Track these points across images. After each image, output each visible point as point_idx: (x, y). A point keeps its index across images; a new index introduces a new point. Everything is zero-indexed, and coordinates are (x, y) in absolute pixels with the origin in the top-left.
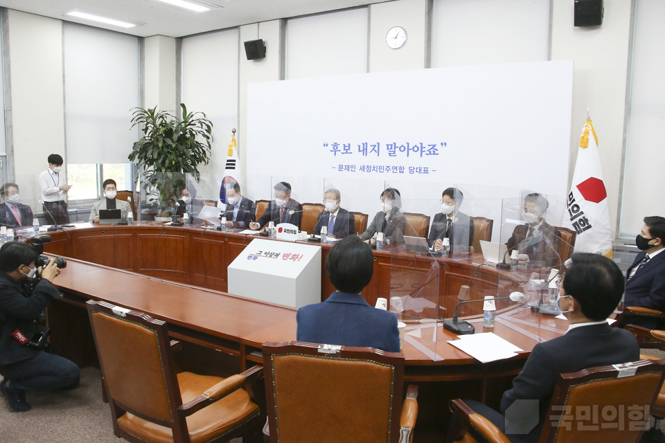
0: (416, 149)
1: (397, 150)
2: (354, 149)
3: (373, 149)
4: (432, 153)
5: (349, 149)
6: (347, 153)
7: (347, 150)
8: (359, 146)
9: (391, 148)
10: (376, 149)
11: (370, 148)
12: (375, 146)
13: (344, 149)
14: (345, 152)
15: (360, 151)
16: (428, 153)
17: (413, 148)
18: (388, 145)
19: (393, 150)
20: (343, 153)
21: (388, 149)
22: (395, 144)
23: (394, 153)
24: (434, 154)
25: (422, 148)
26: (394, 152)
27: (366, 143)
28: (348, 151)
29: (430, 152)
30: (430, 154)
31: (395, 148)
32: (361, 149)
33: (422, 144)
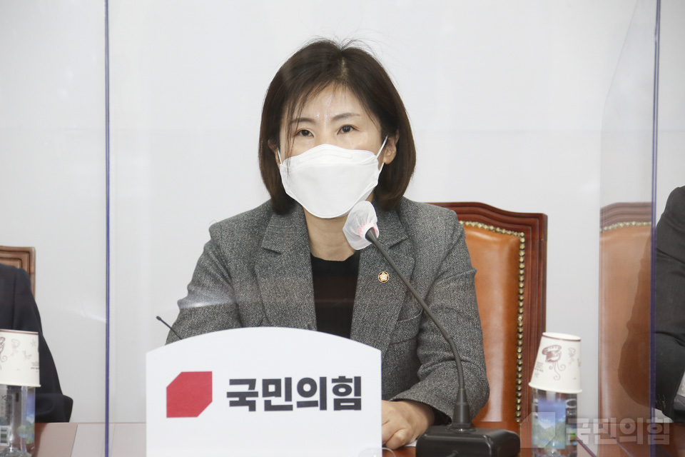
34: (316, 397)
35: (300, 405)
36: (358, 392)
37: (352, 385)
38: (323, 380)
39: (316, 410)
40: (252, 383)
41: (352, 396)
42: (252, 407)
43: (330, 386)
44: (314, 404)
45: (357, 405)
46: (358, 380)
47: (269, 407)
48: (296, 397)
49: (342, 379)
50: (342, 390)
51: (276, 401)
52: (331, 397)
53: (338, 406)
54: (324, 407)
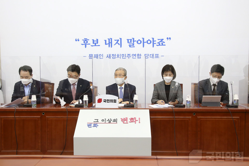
0: (149, 42)
1: (135, 43)
2: (101, 42)
3: (117, 43)
5: (97, 43)
6: (95, 45)
7: (95, 44)
8: (106, 41)
9: (131, 42)
10: (119, 42)
11: (114, 42)
12: (118, 40)
13: (93, 43)
14: (94, 45)
15: (106, 44)
16: (158, 44)
17: (147, 41)
18: (128, 40)
19: (132, 43)
20: (92, 46)
21: (128, 42)
22: (133, 39)
24: (162, 45)
25: (153, 41)
26: (133, 44)
27: (111, 39)
28: (97, 44)
29: (160, 44)
30: (160, 45)
31: (134, 41)
32: (107, 42)
33: (153, 39)
39: (112, 103)
40: (106, 100)
42: (106, 102)
43: (113, 100)
45: (116, 102)
46: (116, 100)
47: (107, 102)
48: (110, 101)
51: (108, 102)
53: (114, 102)
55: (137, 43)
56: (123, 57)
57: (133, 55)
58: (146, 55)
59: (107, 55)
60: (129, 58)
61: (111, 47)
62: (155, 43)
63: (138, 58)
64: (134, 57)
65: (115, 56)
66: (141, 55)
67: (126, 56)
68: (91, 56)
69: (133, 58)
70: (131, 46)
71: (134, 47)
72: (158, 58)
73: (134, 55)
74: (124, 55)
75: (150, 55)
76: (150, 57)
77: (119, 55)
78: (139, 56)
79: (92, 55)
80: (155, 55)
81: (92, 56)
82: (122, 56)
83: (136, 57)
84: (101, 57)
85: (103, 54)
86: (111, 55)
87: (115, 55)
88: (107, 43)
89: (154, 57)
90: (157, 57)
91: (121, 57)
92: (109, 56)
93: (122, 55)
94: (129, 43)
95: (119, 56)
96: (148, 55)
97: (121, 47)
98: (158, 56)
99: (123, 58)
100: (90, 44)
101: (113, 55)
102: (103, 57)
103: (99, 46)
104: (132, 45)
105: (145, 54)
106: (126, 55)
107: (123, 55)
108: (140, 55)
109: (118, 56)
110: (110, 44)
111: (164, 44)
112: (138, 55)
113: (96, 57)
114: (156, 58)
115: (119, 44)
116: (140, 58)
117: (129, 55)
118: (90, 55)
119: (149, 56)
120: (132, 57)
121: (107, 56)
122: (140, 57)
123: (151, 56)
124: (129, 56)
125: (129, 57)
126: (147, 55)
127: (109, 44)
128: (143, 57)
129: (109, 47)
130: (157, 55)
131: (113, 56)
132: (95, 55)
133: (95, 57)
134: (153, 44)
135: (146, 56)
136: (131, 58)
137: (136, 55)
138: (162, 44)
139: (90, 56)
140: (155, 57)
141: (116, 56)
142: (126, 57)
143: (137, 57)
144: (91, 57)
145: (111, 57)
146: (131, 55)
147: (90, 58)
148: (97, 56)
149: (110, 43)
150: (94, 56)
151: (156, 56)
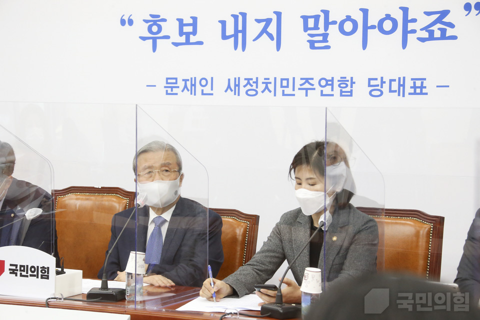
0: (388, 25)
1: (333, 30)
2: (208, 31)
3: (264, 31)
4: (437, 34)
5: (194, 32)
6: (188, 42)
7: (188, 35)
8: (223, 24)
9: (316, 27)
10: (272, 29)
11: (253, 29)
12: (269, 21)
13: (181, 33)
14: (183, 39)
15: (225, 37)
16: (425, 35)
17: (381, 22)
18: (305, 19)
19: (321, 31)
20: (176, 44)
21: (306, 28)
22: (327, 13)
23: (325, 40)
24: (444, 37)
25: (406, 21)
26: (325, 37)
27: (244, 15)
28: (193, 39)
29: (431, 33)
30: (431, 37)
31: (327, 24)
32: (230, 31)
33: (406, 10)
34: (35, 273)
35: (31, 275)
36: (48, 273)
37: (46, 270)
38: (38, 267)
39: (35, 278)
40: (16, 266)
41: (46, 274)
42: (16, 275)
43: (40, 270)
44: (34, 276)
45: (48, 278)
46: (48, 268)
47: (21, 275)
49: (43, 267)
50: (43, 271)
51: (23, 273)
52: (40, 274)
54: (38, 277)
55: (342, 30)
56: (287, 91)
57: (323, 83)
58: (372, 83)
59: (229, 80)
60: (307, 95)
61: (244, 48)
62: (414, 31)
63: (341, 95)
64: (327, 90)
65: (254, 87)
66: (353, 83)
67: (297, 86)
68: (171, 85)
69: (322, 95)
70: (317, 45)
71: (328, 47)
72: (421, 93)
73: (327, 85)
74: (287, 80)
75: (391, 81)
76: (391, 91)
77: (272, 80)
78: (346, 86)
79: (174, 81)
80: (409, 84)
81: (176, 83)
82: (282, 86)
83: (332, 90)
84: (207, 90)
85: (212, 78)
86: (243, 82)
87: (256, 82)
88: (227, 34)
89: (408, 90)
90: (418, 91)
91: (279, 90)
92: (234, 87)
93: (282, 80)
94: (310, 32)
95: (271, 87)
96: (383, 82)
97: (278, 47)
98: (422, 87)
99: (284, 95)
100: (167, 37)
101: (248, 80)
102: (212, 89)
103: (200, 43)
104: (321, 38)
105: (370, 80)
106: (298, 82)
107: (285, 83)
108: (349, 83)
109: (267, 88)
110: (240, 35)
111: (450, 32)
112: (343, 80)
113: (189, 88)
114: (415, 93)
115: (271, 36)
116: (351, 95)
117: (307, 80)
118: (167, 79)
119: (386, 87)
120: (318, 89)
121: (229, 87)
122: (348, 89)
123: (395, 86)
124: (307, 86)
125: (307, 89)
126: (378, 82)
127: (235, 36)
128: (361, 89)
129: (236, 47)
130: (418, 83)
131: (249, 87)
132: (185, 81)
133: (186, 86)
134: (406, 33)
135: (376, 88)
136: (314, 94)
137: (336, 84)
138: (443, 31)
139: (167, 83)
140: (412, 91)
141: (261, 87)
142: (297, 92)
143: (337, 90)
144: (172, 88)
145: (243, 90)
146: (315, 82)
147: (169, 90)
148: (191, 85)
149: (240, 31)
150: (181, 84)
151: (415, 87)
